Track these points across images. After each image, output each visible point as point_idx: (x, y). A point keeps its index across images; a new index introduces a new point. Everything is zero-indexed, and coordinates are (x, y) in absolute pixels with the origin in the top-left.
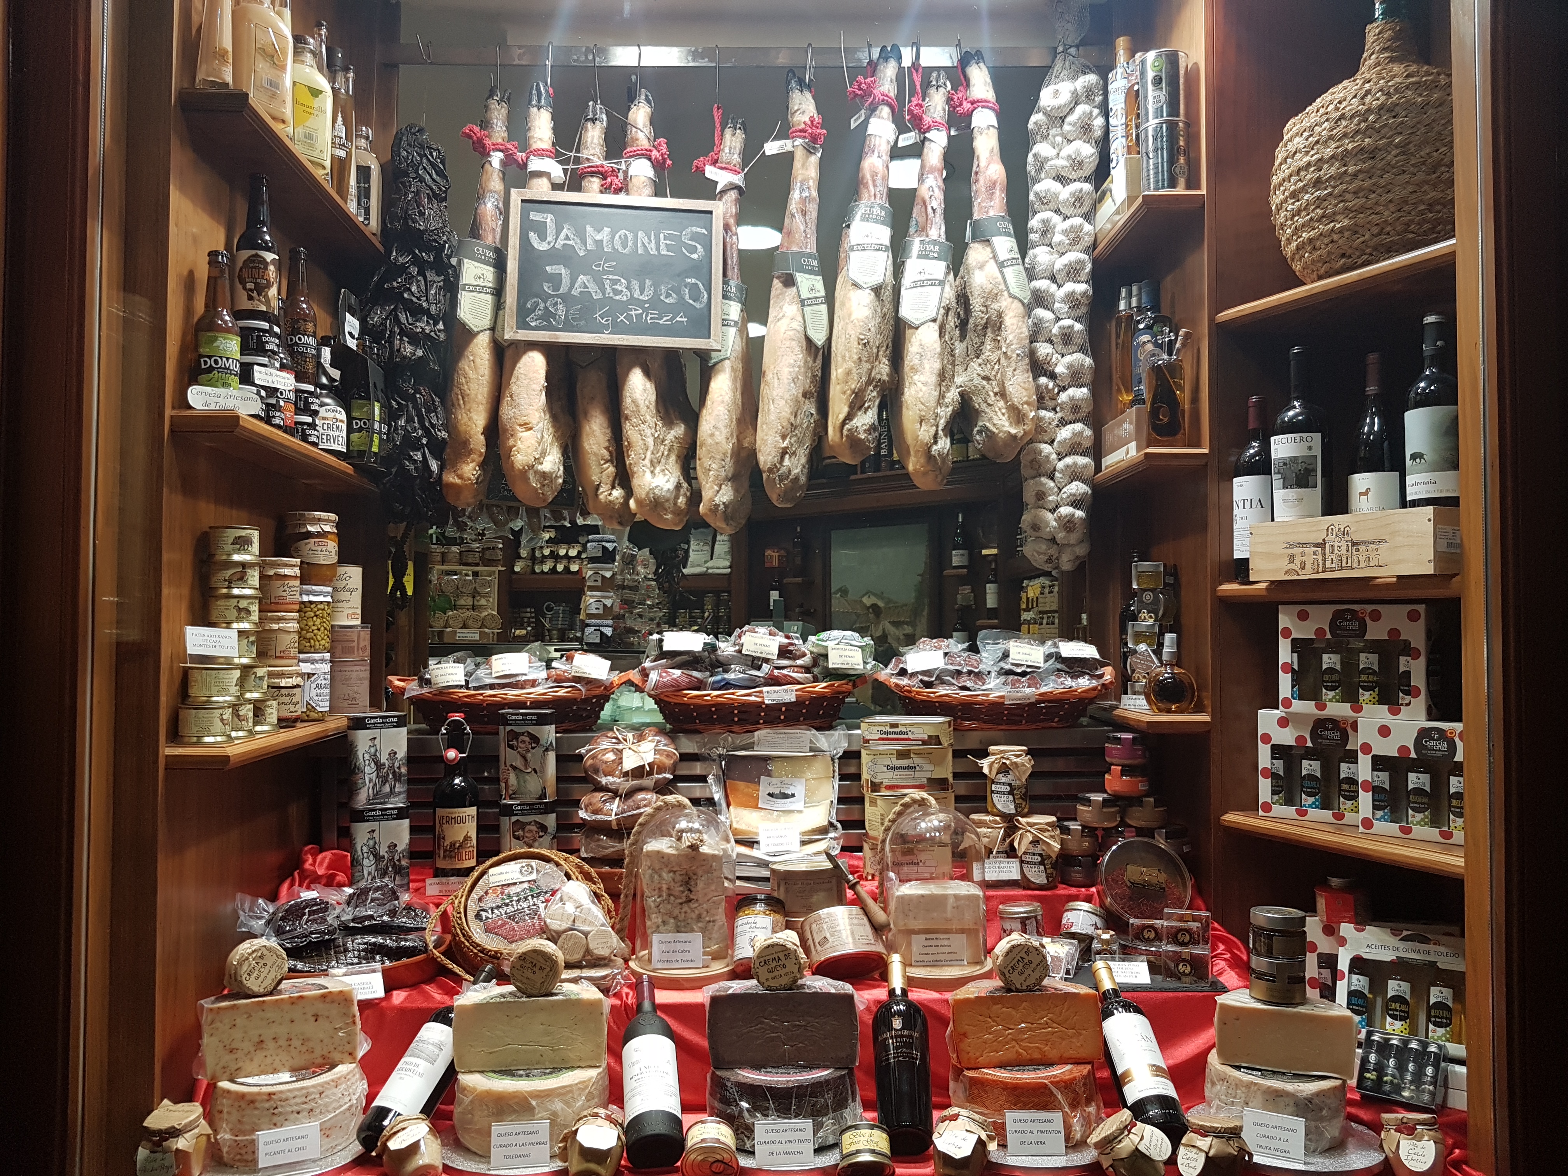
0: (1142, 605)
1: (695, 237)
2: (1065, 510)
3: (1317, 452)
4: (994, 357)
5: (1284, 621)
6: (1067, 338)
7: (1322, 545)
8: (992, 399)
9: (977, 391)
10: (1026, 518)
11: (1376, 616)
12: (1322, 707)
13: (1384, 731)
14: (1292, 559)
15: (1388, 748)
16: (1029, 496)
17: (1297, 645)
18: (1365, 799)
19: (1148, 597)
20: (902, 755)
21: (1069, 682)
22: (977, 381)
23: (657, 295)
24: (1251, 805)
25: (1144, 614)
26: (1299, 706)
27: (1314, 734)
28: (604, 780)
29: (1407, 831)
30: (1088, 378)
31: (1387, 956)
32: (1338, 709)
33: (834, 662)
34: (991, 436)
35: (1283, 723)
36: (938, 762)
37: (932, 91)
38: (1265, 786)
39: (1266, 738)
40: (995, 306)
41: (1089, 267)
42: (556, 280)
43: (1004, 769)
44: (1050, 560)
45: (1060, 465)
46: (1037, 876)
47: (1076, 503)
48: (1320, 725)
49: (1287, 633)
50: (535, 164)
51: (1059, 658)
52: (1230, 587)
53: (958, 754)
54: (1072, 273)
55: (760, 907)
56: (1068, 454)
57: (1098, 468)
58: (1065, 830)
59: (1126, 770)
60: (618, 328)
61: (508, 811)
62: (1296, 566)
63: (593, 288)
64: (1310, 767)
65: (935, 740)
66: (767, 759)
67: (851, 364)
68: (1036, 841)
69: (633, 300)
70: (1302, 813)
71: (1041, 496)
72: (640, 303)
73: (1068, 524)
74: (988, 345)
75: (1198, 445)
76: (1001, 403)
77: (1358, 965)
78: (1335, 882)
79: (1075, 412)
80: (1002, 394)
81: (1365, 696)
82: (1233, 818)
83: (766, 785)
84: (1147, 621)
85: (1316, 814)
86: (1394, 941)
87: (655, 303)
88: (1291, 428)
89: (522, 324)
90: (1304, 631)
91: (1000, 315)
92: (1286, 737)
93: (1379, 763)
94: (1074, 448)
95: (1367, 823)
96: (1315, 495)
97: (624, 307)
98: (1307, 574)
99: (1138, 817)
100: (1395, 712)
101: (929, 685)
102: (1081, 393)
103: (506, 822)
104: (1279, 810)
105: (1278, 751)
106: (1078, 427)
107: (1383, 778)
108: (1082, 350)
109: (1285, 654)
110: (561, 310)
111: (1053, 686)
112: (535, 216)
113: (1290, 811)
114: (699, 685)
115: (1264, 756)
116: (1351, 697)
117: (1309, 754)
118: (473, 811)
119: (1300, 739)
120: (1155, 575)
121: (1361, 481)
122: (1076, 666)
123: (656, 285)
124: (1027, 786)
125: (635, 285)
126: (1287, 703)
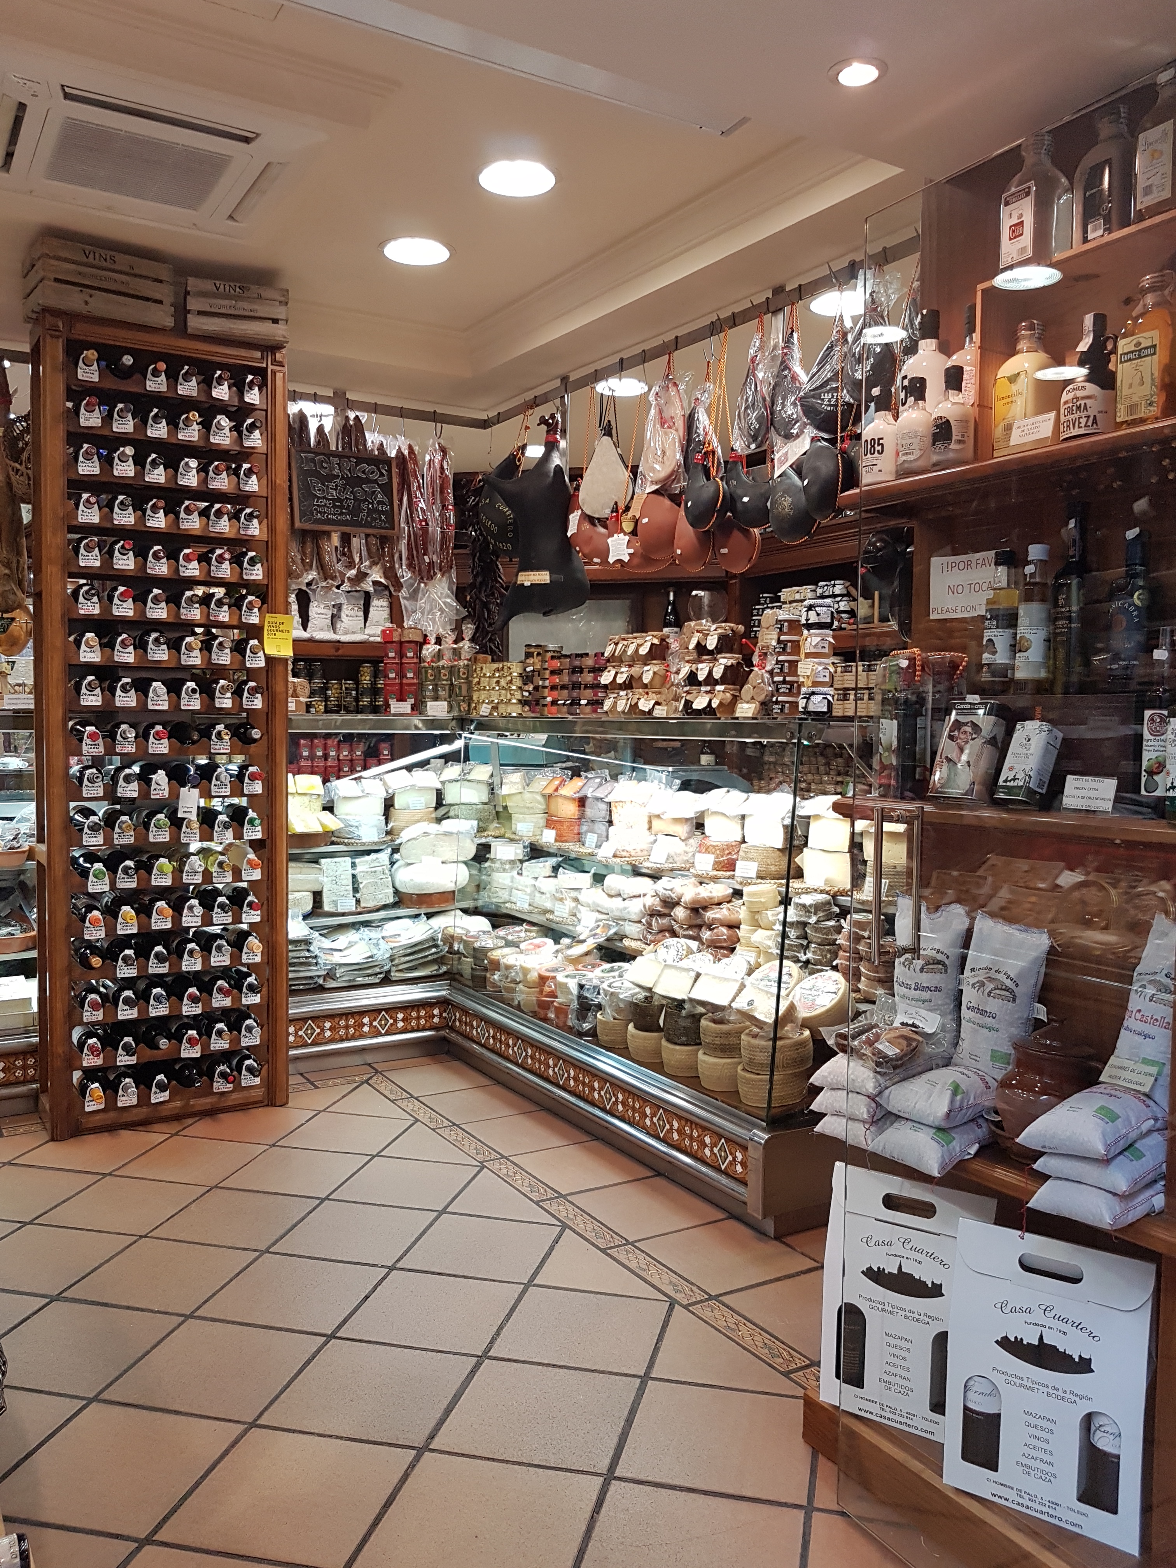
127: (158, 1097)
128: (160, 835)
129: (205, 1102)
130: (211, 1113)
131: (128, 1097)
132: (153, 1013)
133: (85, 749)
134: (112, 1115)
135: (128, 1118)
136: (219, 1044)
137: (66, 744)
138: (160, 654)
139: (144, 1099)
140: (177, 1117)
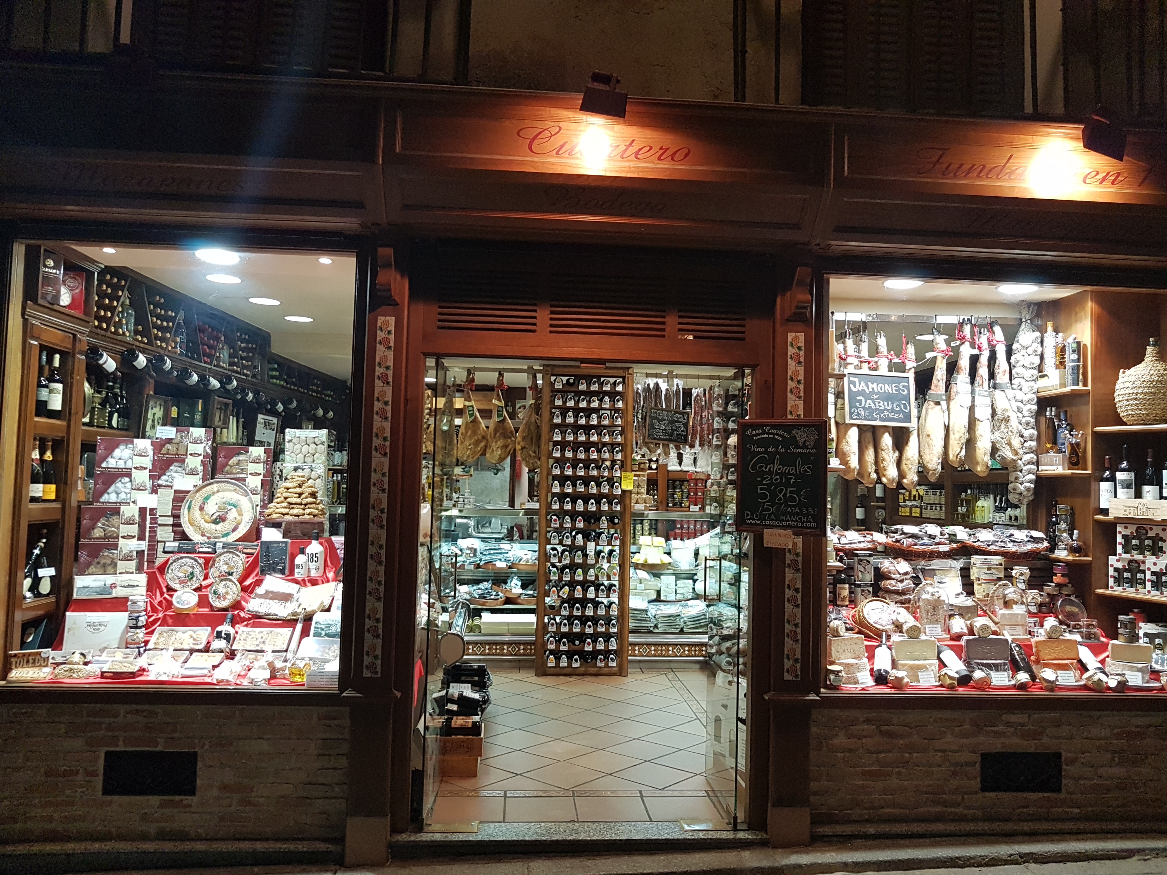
0: (1061, 520)
1: (904, 386)
2: (1028, 484)
3: (1133, 478)
4: (1005, 431)
5: (1119, 529)
6: (1028, 424)
7: (1137, 508)
8: (1004, 446)
9: (998, 442)
10: (1011, 486)
11: (1151, 529)
12: (1132, 556)
13: (1155, 564)
14: (1125, 511)
15: (1156, 569)
16: (1012, 478)
17: (1124, 536)
18: (1149, 584)
19: (1064, 517)
20: (989, 569)
21: (1036, 545)
22: (998, 438)
23: (893, 407)
24: (1107, 587)
25: (1062, 523)
26: (1124, 556)
27: (1129, 564)
28: (893, 576)
29: (1162, 594)
30: (1035, 438)
31: (1155, 632)
32: (1138, 557)
33: (959, 537)
34: (1004, 458)
35: (1118, 561)
36: (1000, 572)
37: (982, 335)
38: (1111, 581)
39: (1112, 566)
40: (1007, 414)
41: (1036, 400)
42: (860, 401)
43: (1022, 574)
44: (1019, 501)
45: (1025, 468)
46: (1034, 610)
47: (1030, 482)
48: (1130, 561)
49: (1120, 532)
50: (849, 360)
51: (1031, 537)
52: (1099, 517)
53: (1005, 569)
54: (1030, 402)
55: (957, 617)
56: (1028, 464)
57: (1038, 470)
58: (1041, 595)
59: (1063, 575)
60: (882, 420)
61: (859, 586)
62: (1127, 513)
63: (872, 405)
64: (1126, 575)
65: (1001, 564)
66: (934, 570)
67: (961, 434)
68: (1033, 598)
69: (886, 409)
70: (1124, 589)
71: (1017, 478)
72: (888, 410)
73: (1028, 489)
74: (1003, 426)
75: (1086, 470)
76: (1008, 447)
77: (1146, 635)
78: (1136, 610)
79: (1031, 451)
80: (1009, 444)
81: (1147, 553)
82: (1098, 591)
83: (936, 579)
84: (1063, 525)
85: (1129, 589)
86: (1157, 627)
87: (892, 410)
88: (1123, 470)
89: (851, 418)
90: (1127, 532)
91: (1009, 417)
92: (1119, 565)
93: (1153, 573)
94: (1030, 463)
95: (1149, 592)
96: (1132, 492)
97: (882, 411)
98: (1131, 516)
99: (1065, 591)
100: (1158, 558)
101: (988, 545)
102: (1034, 444)
103: (859, 590)
104: (1116, 588)
105: (1116, 570)
106: (1032, 455)
107: (1154, 578)
108: (1032, 428)
109: (1119, 539)
110: (863, 413)
111: (1030, 547)
112: (852, 379)
113: (1120, 588)
114: (916, 545)
115: (1111, 571)
116: (1142, 553)
117: (1126, 571)
118: (847, 585)
119: (1124, 566)
120: (1066, 510)
121: (1146, 488)
122: (1037, 540)
123: (892, 404)
124: (1029, 580)
125: (886, 403)
126: (1120, 555)
127: (575, 665)
128: (579, 560)
129: (593, 670)
130: (596, 675)
131: (564, 663)
132: (574, 630)
133: (552, 525)
134: (558, 669)
135: (563, 672)
136: (601, 647)
137: (547, 523)
138: (581, 489)
139: (570, 665)
140: (583, 675)
